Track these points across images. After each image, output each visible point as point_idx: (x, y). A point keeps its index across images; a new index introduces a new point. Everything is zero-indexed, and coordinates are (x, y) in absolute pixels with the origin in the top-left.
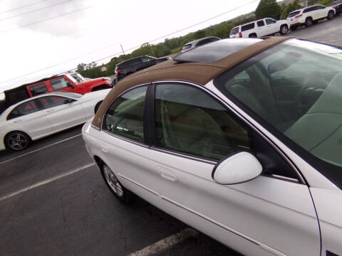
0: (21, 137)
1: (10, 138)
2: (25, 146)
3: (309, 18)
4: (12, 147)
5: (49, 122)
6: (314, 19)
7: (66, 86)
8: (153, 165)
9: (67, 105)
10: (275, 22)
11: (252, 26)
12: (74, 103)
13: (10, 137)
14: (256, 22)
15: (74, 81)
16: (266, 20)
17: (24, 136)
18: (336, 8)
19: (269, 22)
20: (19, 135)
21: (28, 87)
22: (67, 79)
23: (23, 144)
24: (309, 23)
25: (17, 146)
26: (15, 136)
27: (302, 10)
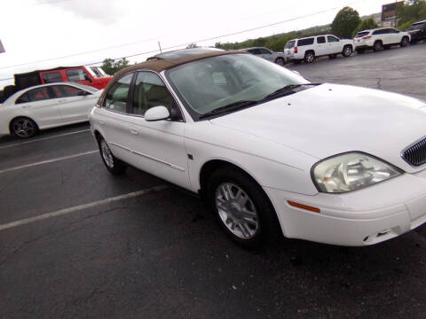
0: (28, 124)
1: (16, 124)
2: (32, 134)
3: (378, 42)
4: (17, 133)
5: (59, 112)
6: (384, 43)
7: (83, 78)
8: (126, 125)
9: (81, 97)
10: (338, 40)
11: (311, 42)
12: (89, 96)
13: (17, 122)
14: (316, 38)
15: (93, 74)
16: (328, 37)
17: (32, 123)
18: (412, 35)
19: (331, 39)
20: (26, 122)
21: (41, 74)
22: (85, 71)
23: (29, 132)
24: (378, 47)
25: (22, 133)
26: (22, 123)
27: (372, 31)
